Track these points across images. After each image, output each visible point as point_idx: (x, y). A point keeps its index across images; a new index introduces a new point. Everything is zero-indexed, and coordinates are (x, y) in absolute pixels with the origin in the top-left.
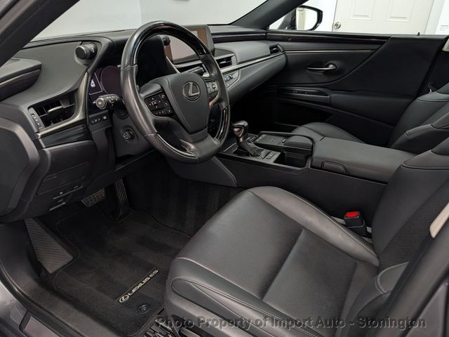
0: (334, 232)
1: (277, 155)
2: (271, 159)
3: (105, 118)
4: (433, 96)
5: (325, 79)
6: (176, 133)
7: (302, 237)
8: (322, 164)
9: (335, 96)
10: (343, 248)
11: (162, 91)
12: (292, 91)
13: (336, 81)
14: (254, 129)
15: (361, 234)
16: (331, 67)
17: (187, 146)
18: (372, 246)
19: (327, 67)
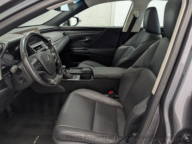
0: (106, 100)
1: (79, 76)
2: (77, 78)
3: (9, 76)
4: (122, 47)
5: (85, 44)
6: (45, 77)
7: (96, 104)
8: (98, 77)
9: (90, 50)
10: (111, 105)
11: (38, 61)
12: (74, 50)
13: (89, 44)
14: (68, 68)
15: (114, 98)
16: (87, 39)
17: (50, 81)
18: (120, 101)
19: (85, 39)
